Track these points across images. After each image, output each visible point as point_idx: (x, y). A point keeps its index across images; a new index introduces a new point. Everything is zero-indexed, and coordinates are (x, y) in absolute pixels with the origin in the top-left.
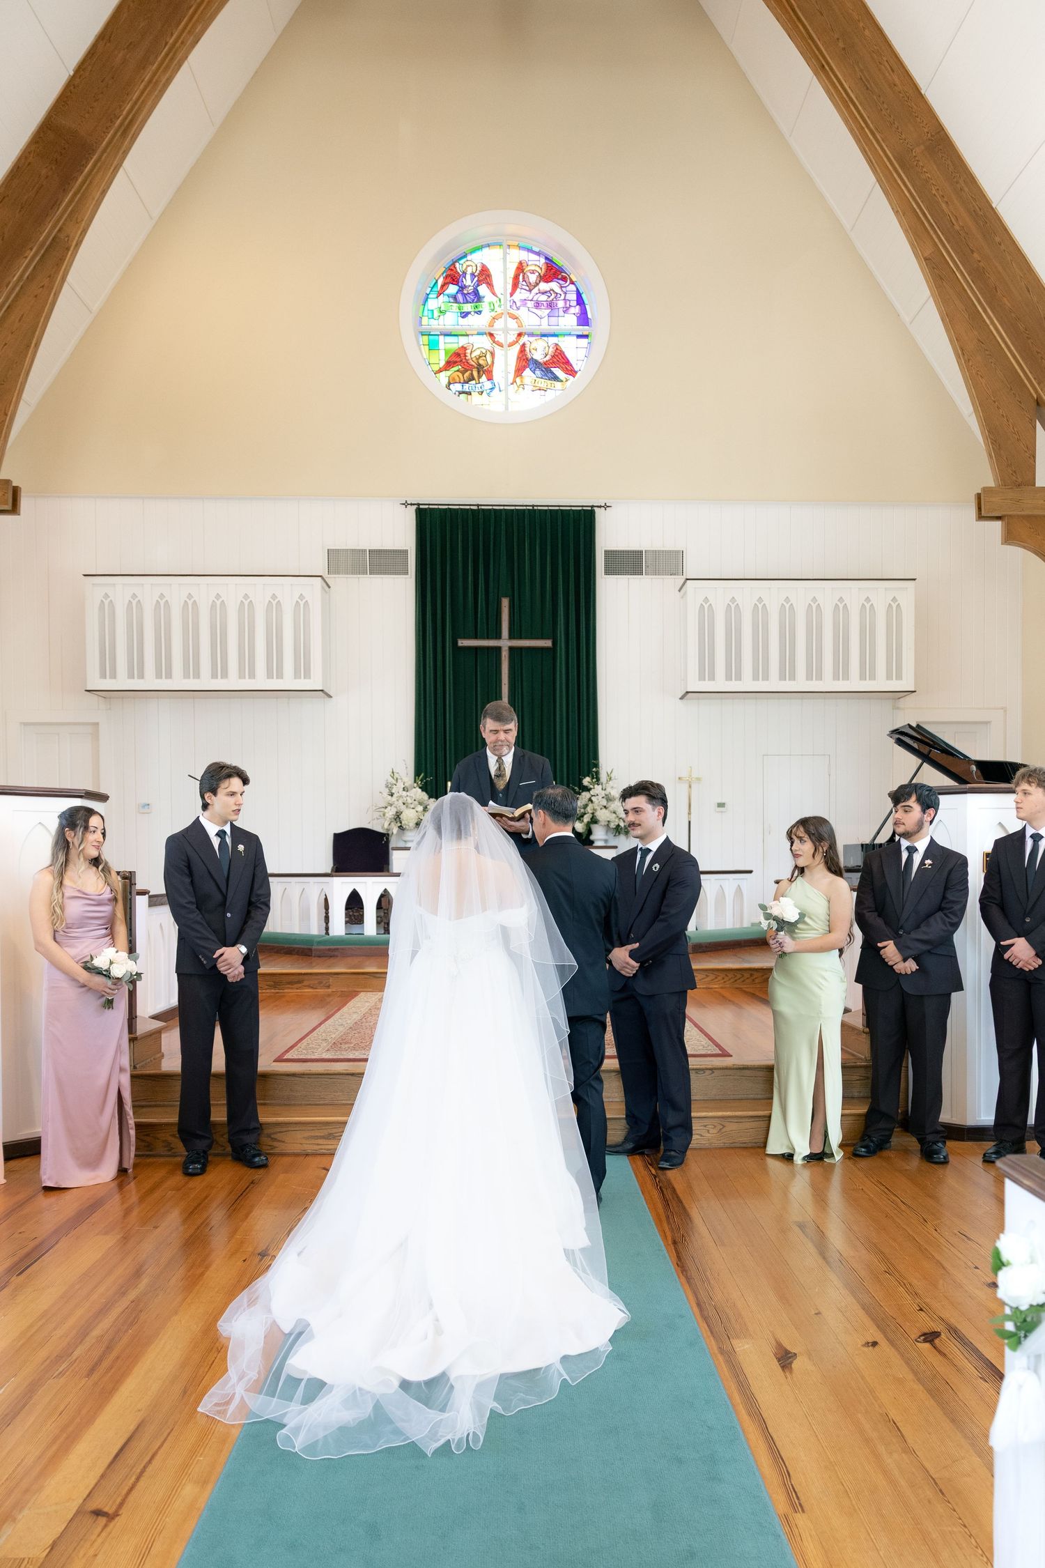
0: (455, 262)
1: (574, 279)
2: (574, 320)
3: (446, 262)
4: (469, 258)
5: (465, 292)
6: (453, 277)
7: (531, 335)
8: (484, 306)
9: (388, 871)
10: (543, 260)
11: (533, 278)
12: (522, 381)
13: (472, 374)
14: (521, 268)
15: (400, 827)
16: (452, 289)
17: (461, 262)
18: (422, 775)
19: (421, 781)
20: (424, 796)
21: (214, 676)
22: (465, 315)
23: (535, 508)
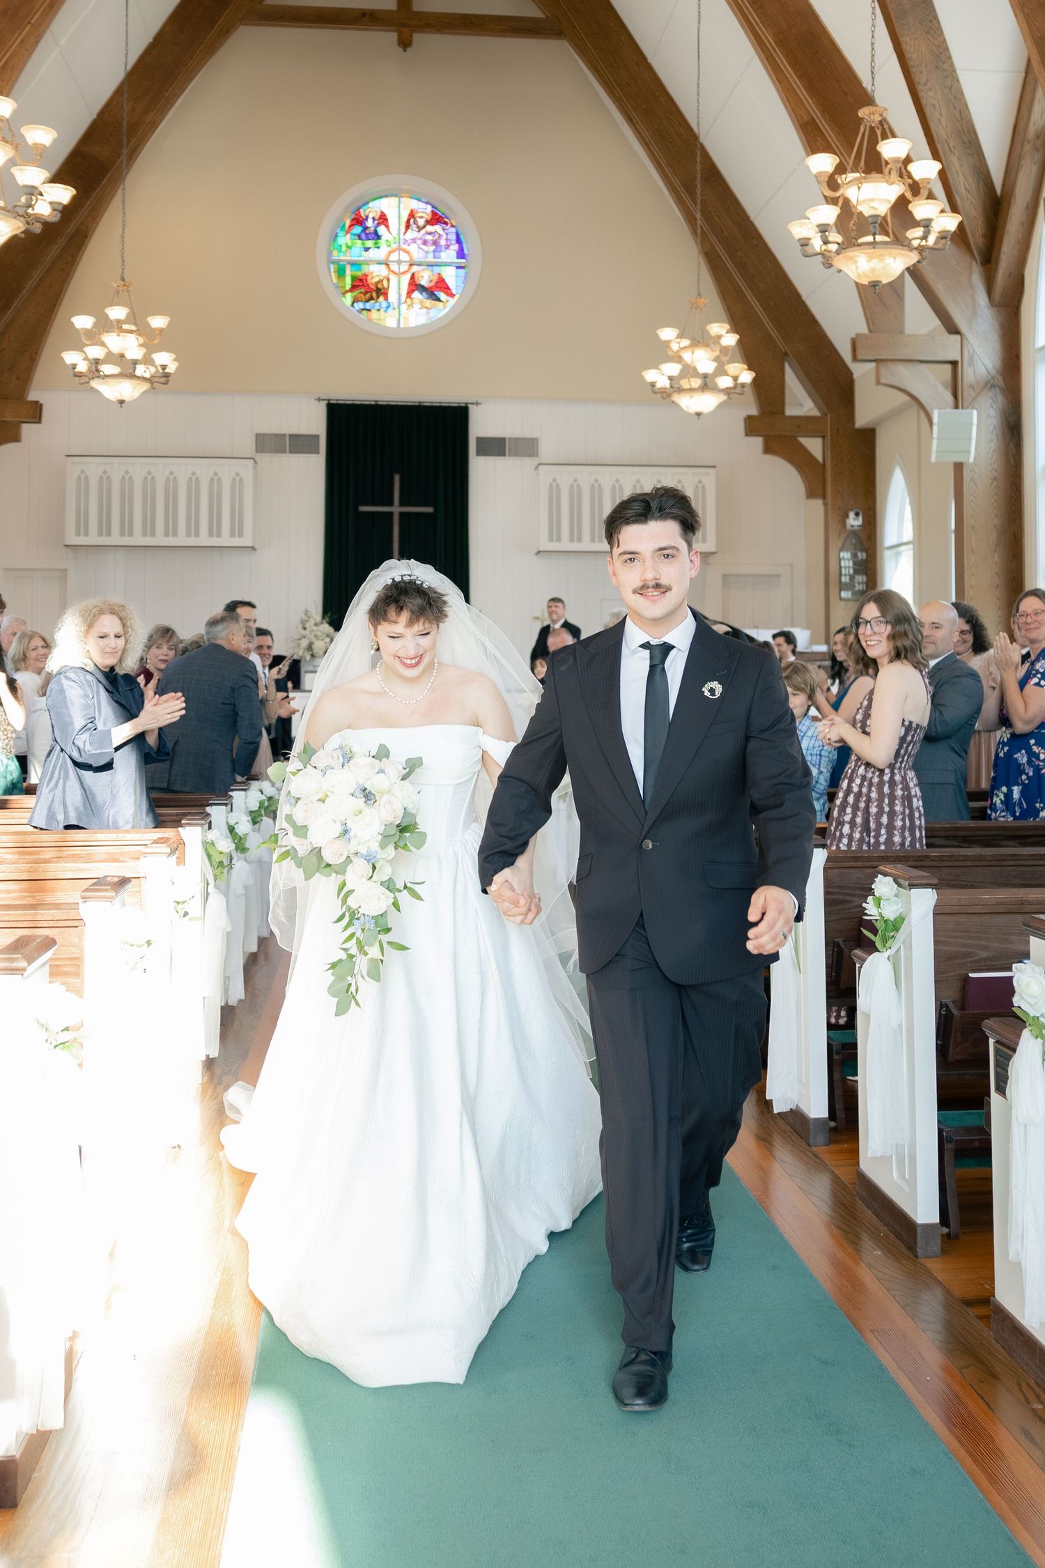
0: (360, 208)
1: (454, 224)
2: (454, 254)
3: (354, 208)
4: (371, 205)
5: (367, 232)
6: (358, 221)
7: (419, 265)
8: (382, 242)
9: (302, 687)
10: (429, 208)
11: (421, 222)
12: (412, 302)
13: (372, 296)
14: (412, 215)
15: (313, 656)
16: (358, 229)
17: (365, 207)
18: (329, 614)
19: (329, 618)
20: (331, 630)
21: (167, 534)
22: (367, 249)
23: (422, 404)
